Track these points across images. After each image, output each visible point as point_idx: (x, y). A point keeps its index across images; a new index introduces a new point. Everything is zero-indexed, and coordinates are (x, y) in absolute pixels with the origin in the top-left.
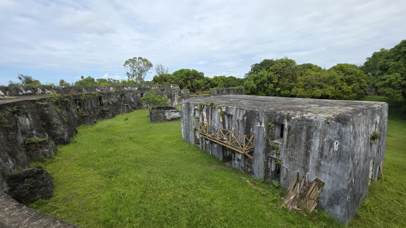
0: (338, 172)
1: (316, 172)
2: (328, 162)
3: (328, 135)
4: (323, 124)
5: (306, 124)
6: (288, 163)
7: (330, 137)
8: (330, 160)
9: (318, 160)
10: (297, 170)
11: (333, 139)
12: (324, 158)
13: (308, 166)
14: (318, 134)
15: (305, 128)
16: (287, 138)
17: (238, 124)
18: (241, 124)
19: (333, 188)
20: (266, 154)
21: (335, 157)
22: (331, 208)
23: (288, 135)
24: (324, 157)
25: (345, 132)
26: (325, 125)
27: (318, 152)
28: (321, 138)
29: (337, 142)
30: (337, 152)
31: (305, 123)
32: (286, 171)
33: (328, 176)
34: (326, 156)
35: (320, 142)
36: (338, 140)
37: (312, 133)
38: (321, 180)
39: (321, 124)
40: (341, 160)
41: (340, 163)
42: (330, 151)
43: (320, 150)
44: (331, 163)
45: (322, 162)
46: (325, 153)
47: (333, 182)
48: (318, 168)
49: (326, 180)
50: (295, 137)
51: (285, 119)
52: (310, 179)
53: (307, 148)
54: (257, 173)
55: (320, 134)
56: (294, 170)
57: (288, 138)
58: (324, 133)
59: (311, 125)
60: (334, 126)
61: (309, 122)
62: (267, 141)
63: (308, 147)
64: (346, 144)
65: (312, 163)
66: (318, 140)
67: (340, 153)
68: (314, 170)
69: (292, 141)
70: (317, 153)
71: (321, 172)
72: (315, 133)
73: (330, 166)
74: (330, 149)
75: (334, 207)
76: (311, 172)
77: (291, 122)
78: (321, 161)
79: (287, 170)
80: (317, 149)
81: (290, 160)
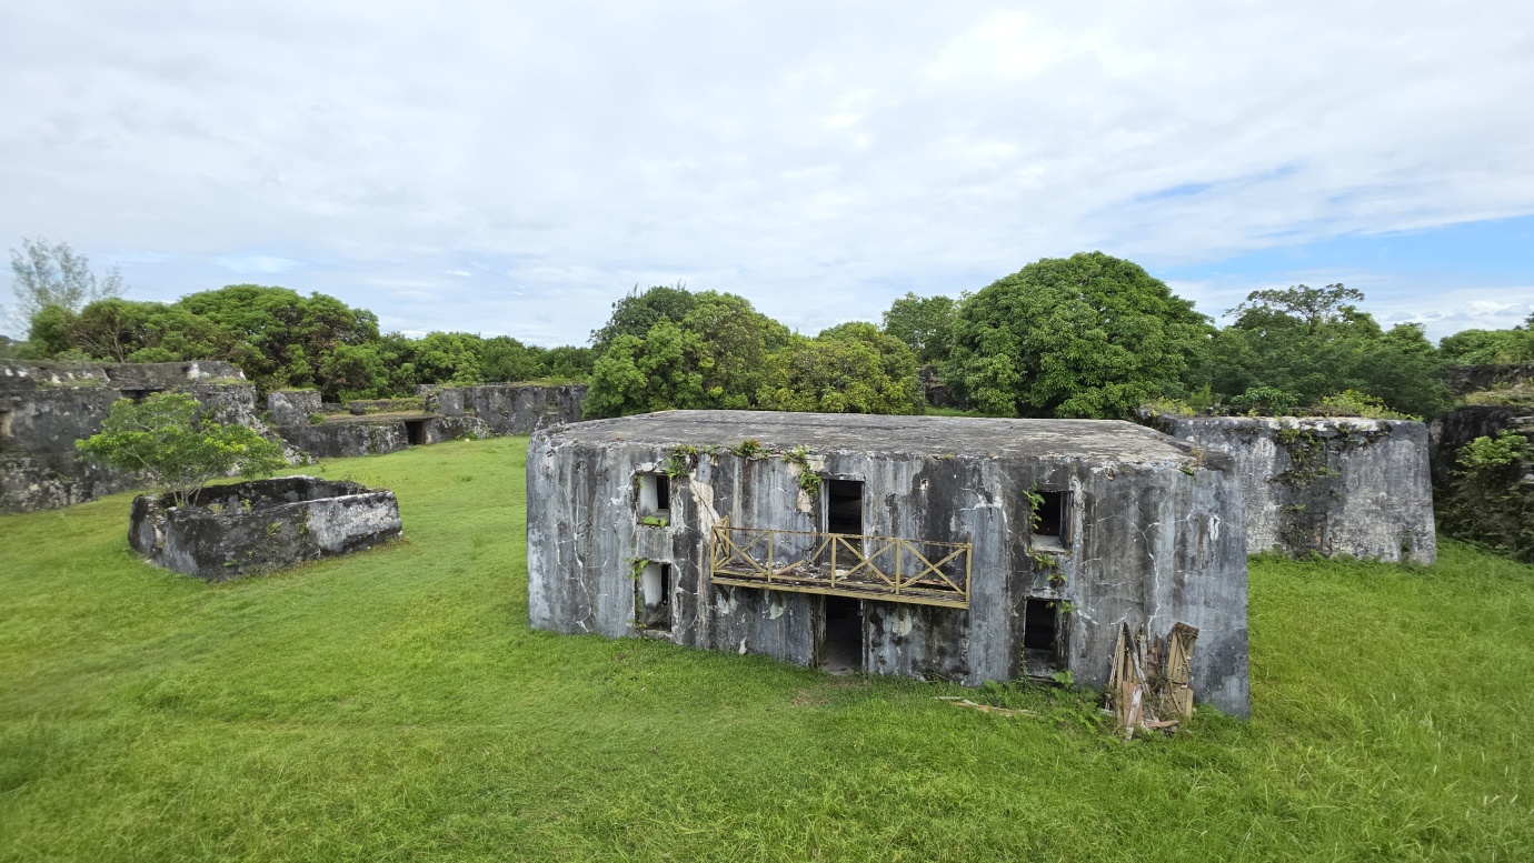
0: (1224, 594)
1: (1174, 606)
2: (1201, 574)
3: (1194, 504)
4: (1179, 479)
5: (1136, 483)
6: (1093, 603)
7: (1200, 507)
8: (1203, 567)
9: (1175, 575)
10: (1121, 616)
11: (1206, 514)
12: (1188, 566)
13: (1151, 596)
14: (1171, 504)
15: (1134, 493)
16: (1084, 529)
17: (894, 510)
18: (903, 510)
19: (1217, 638)
20: (1014, 592)
21: (1214, 557)
22: (1217, 690)
23: (1086, 522)
24: (1188, 561)
25: (1231, 492)
26: (1185, 480)
27: (1173, 553)
28: (1179, 515)
29: (1216, 517)
30: (1217, 542)
31: (1133, 480)
32: (1087, 629)
33: (1203, 608)
34: (1193, 559)
35: (1176, 524)
36: (1217, 512)
37: (1156, 506)
38: (1188, 624)
39: (1174, 480)
40: (1227, 559)
41: (1226, 569)
42: (1201, 543)
43: (1177, 547)
44: (1208, 574)
45: (1187, 576)
46: (1191, 552)
47: (1217, 620)
48: (1178, 596)
49: (1201, 621)
50: (1108, 523)
51: (1072, 474)
52: (1160, 632)
53: (1145, 549)
54: (984, 664)
55: (1176, 503)
56: (1111, 620)
57: (1086, 529)
58: (1185, 501)
59: (1151, 484)
60: (1205, 481)
61: (1142, 475)
62: (1018, 549)
63: (1146, 545)
64: (1235, 519)
65: (1160, 587)
66: (1171, 522)
67: (1225, 544)
68: (1168, 604)
69: (1099, 537)
70: (1172, 556)
71: (1186, 603)
72: (1162, 505)
73: (1204, 582)
74: (1201, 538)
75: (1222, 685)
76: (1161, 611)
77: (1093, 481)
78: (1183, 574)
79: (1090, 625)
80: (1170, 545)
81: (1098, 591)
